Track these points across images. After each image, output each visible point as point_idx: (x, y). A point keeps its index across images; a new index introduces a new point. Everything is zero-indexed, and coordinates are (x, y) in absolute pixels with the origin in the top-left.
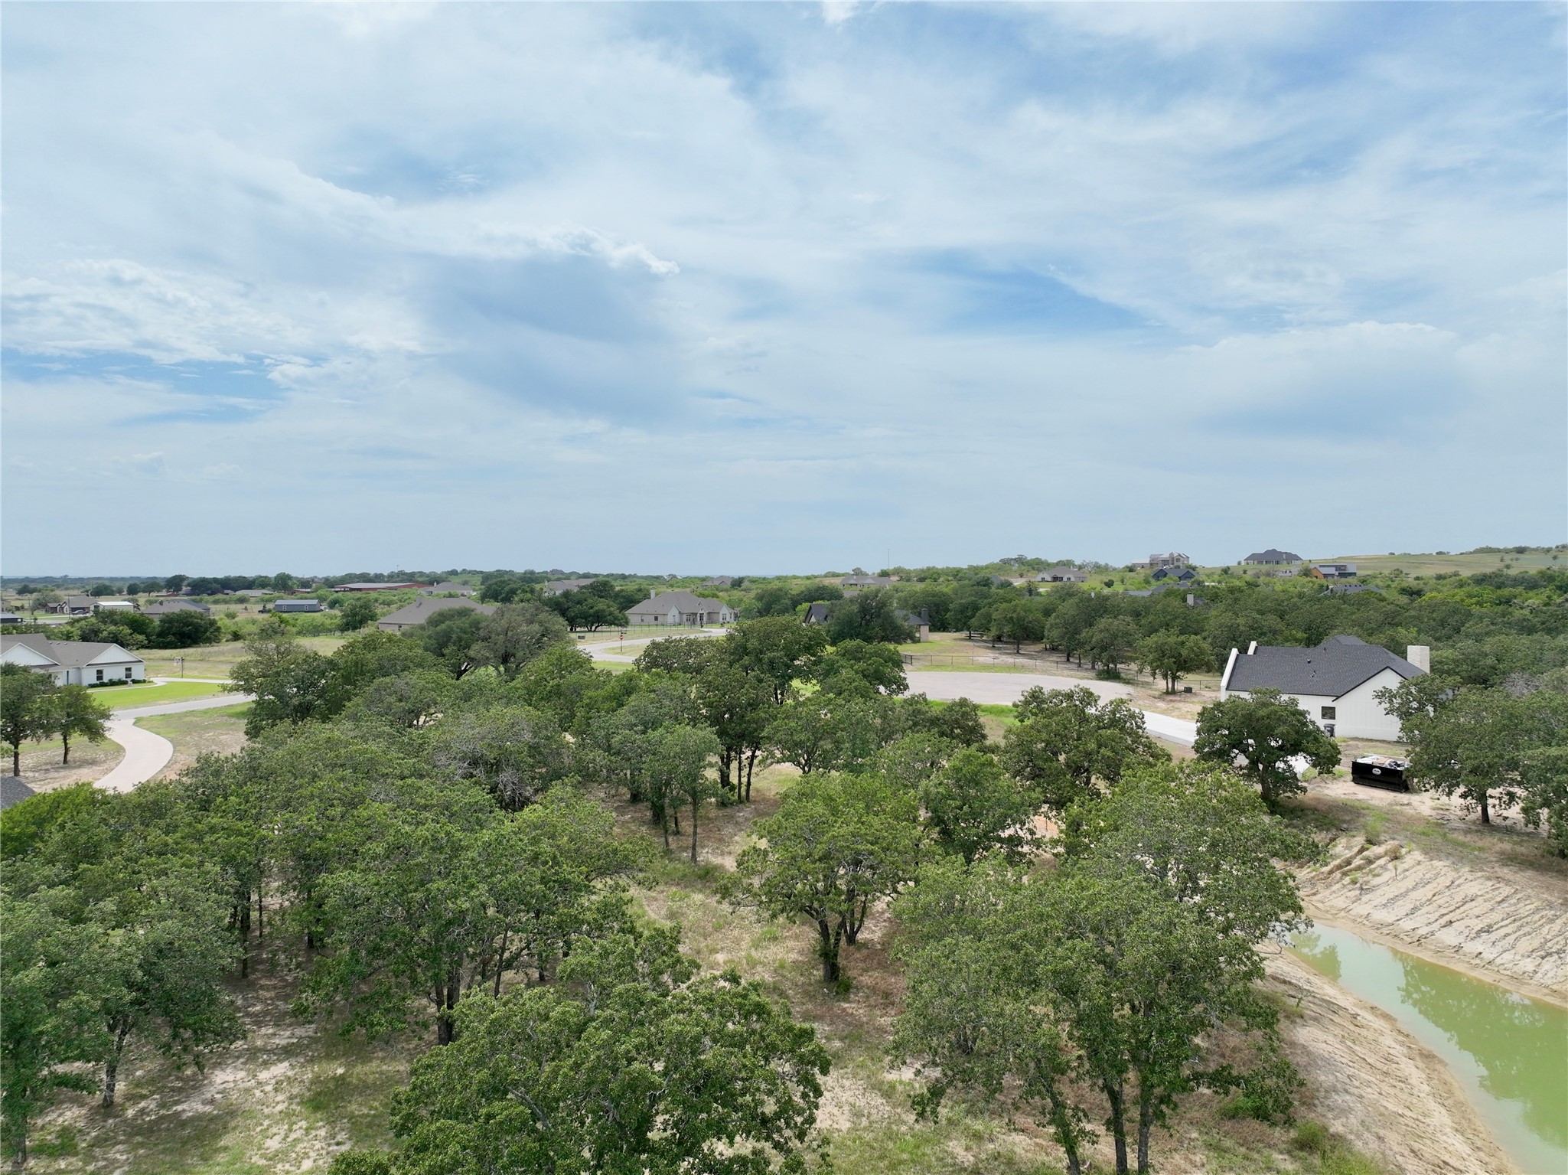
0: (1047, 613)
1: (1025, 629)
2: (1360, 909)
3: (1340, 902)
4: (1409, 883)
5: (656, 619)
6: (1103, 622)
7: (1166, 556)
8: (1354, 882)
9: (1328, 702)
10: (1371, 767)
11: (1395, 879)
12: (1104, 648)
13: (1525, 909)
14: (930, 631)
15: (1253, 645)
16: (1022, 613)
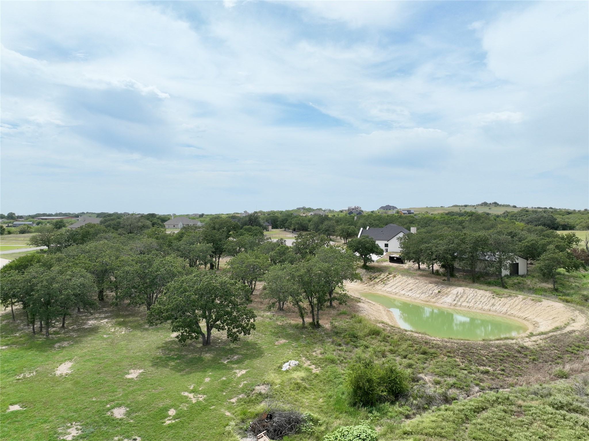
0: (309, 221)
1: (302, 226)
2: (384, 289)
3: (380, 288)
4: (396, 282)
5: (174, 226)
6: (326, 223)
7: (353, 207)
8: (384, 283)
9: (386, 242)
10: (394, 257)
11: (393, 281)
12: (326, 231)
13: (420, 285)
14: (272, 228)
15: (368, 227)
16: (302, 221)
